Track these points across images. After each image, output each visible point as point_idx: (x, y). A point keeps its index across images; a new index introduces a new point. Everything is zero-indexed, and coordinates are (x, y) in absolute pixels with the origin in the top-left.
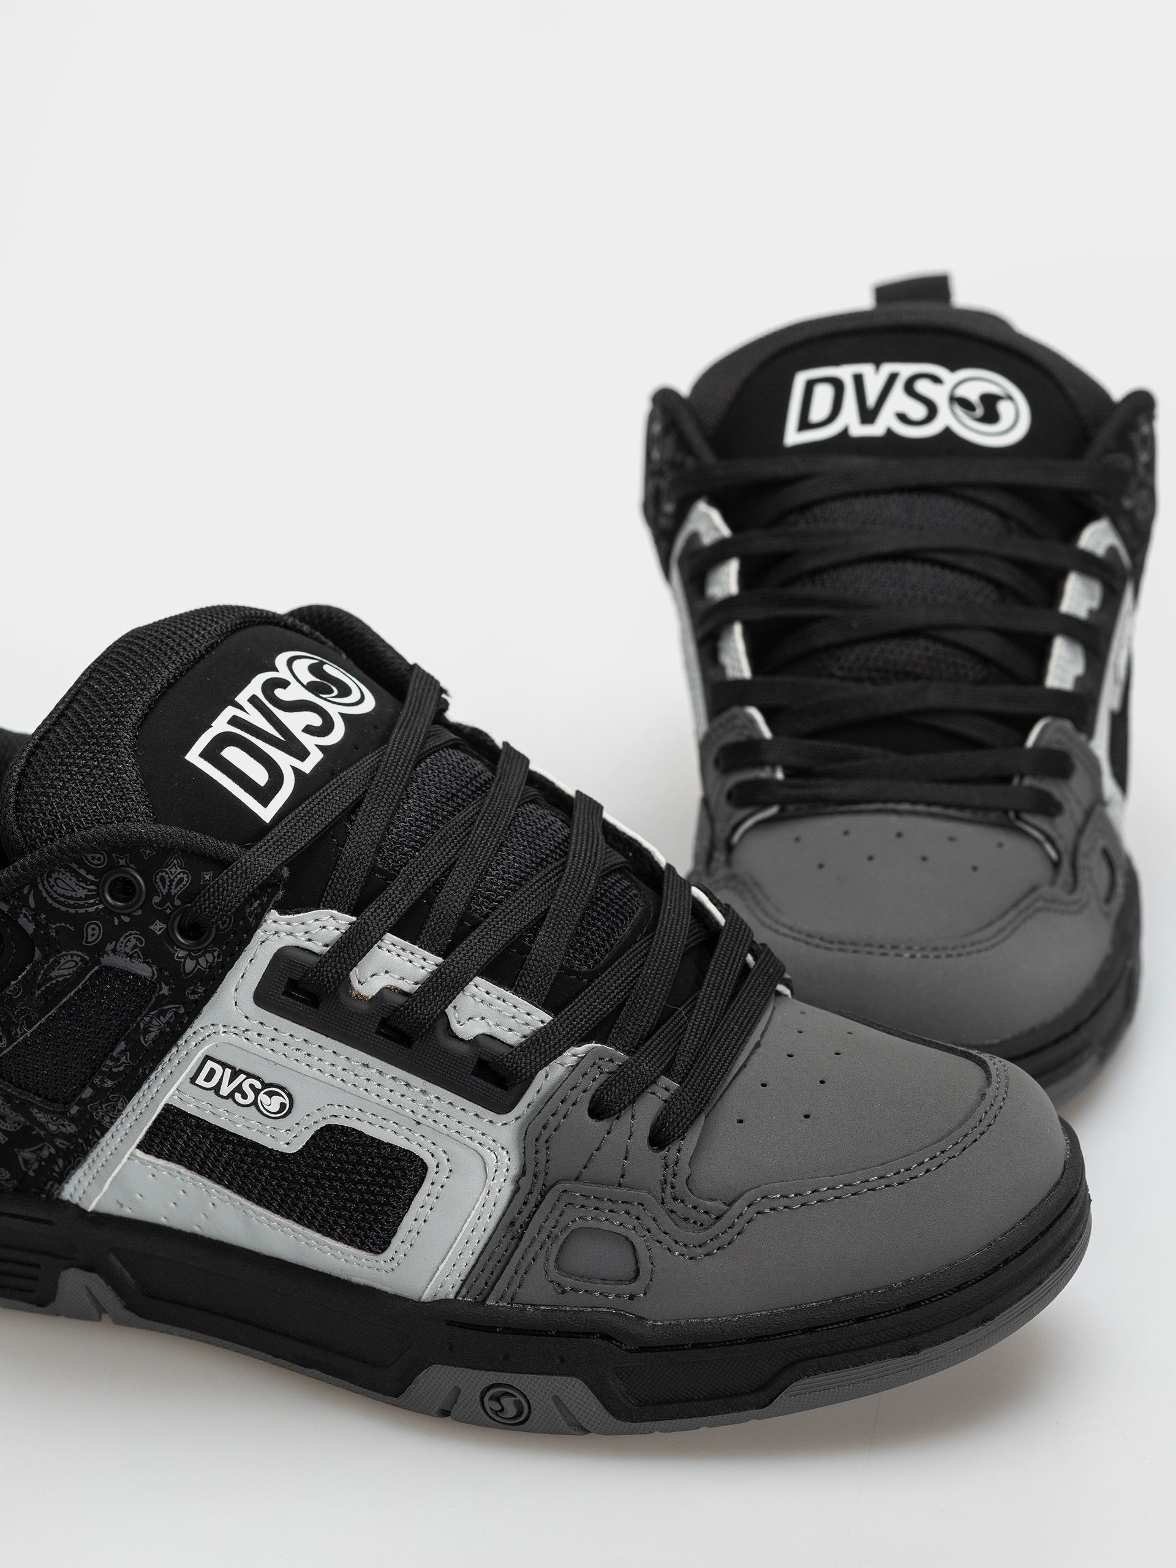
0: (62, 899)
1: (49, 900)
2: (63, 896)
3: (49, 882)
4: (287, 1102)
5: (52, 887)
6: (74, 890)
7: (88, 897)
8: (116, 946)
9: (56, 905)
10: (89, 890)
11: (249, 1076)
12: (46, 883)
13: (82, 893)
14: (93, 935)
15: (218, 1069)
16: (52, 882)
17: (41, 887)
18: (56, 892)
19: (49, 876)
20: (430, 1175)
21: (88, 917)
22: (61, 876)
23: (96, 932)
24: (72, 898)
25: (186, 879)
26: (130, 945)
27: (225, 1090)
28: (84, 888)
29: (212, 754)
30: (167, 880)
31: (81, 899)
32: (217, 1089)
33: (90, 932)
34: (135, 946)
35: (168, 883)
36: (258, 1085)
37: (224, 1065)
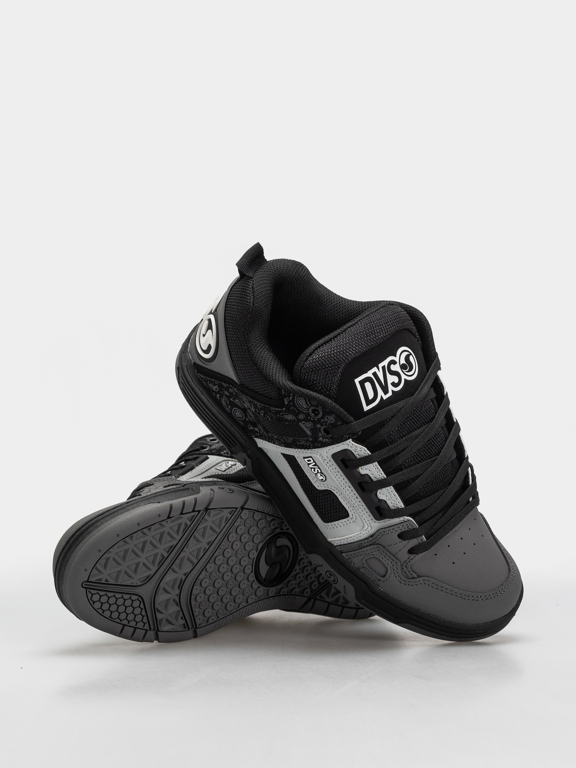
0: (299, 404)
1: (295, 402)
2: (300, 404)
3: (298, 398)
4: (324, 480)
5: (298, 400)
6: (303, 405)
7: (306, 408)
8: (305, 423)
9: (296, 405)
10: (307, 407)
11: (319, 468)
12: (297, 397)
13: (305, 407)
14: (301, 417)
15: (312, 461)
16: (299, 399)
17: (296, 397)
18: (298, 402)
19: (299, 397)
20: (348, 518)
21: (303, 412)
22: (302, 399)
23: (302, 417)
24: (301, 406)
25: (333, 421)
26: (309, 425)
27: (310, 466)
28: (306, 406)
29: (362, 383)
30: (328, 418)
31: (304, 408)
32: (309, 464)
33: (301, 416)
34: (310, 426)
35: (328, 419)
36: (320, 471)
37: (314, 461)
